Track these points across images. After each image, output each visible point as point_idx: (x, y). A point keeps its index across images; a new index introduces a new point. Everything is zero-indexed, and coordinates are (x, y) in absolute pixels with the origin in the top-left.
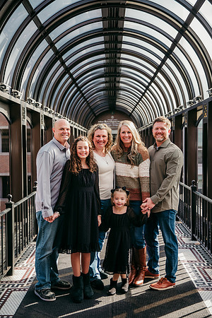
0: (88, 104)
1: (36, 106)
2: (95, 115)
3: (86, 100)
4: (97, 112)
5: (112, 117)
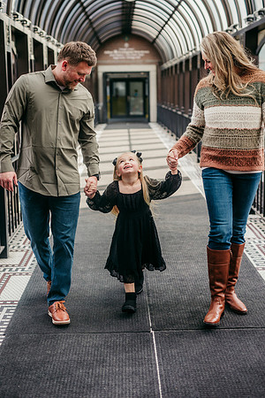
0: (91, 23)
1: (23, 24)
2: (99, 41)
3: (88, 18)
4: (104, 37)
5: (127, 45)
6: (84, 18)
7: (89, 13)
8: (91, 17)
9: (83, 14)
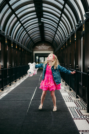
2: (34, 43)
4: (36, 41)
5: (43, 44)
6: (26, 33)
7: (27, 31)
8: (28, 33)
9: (25, 31)
